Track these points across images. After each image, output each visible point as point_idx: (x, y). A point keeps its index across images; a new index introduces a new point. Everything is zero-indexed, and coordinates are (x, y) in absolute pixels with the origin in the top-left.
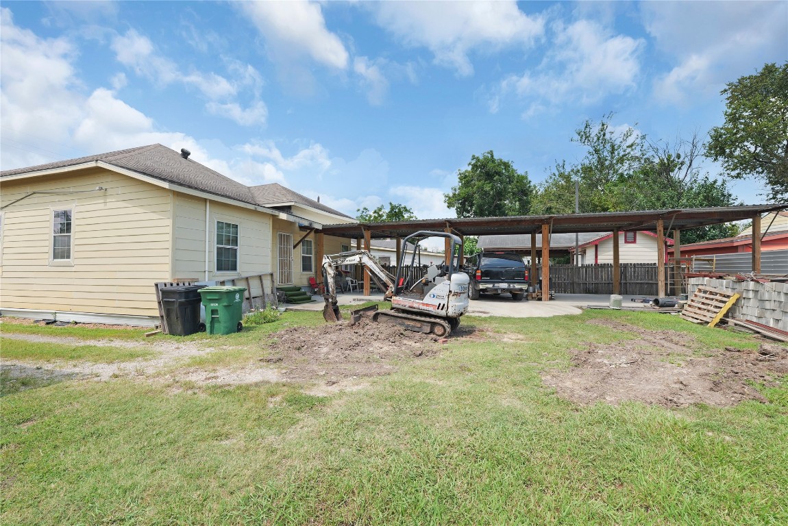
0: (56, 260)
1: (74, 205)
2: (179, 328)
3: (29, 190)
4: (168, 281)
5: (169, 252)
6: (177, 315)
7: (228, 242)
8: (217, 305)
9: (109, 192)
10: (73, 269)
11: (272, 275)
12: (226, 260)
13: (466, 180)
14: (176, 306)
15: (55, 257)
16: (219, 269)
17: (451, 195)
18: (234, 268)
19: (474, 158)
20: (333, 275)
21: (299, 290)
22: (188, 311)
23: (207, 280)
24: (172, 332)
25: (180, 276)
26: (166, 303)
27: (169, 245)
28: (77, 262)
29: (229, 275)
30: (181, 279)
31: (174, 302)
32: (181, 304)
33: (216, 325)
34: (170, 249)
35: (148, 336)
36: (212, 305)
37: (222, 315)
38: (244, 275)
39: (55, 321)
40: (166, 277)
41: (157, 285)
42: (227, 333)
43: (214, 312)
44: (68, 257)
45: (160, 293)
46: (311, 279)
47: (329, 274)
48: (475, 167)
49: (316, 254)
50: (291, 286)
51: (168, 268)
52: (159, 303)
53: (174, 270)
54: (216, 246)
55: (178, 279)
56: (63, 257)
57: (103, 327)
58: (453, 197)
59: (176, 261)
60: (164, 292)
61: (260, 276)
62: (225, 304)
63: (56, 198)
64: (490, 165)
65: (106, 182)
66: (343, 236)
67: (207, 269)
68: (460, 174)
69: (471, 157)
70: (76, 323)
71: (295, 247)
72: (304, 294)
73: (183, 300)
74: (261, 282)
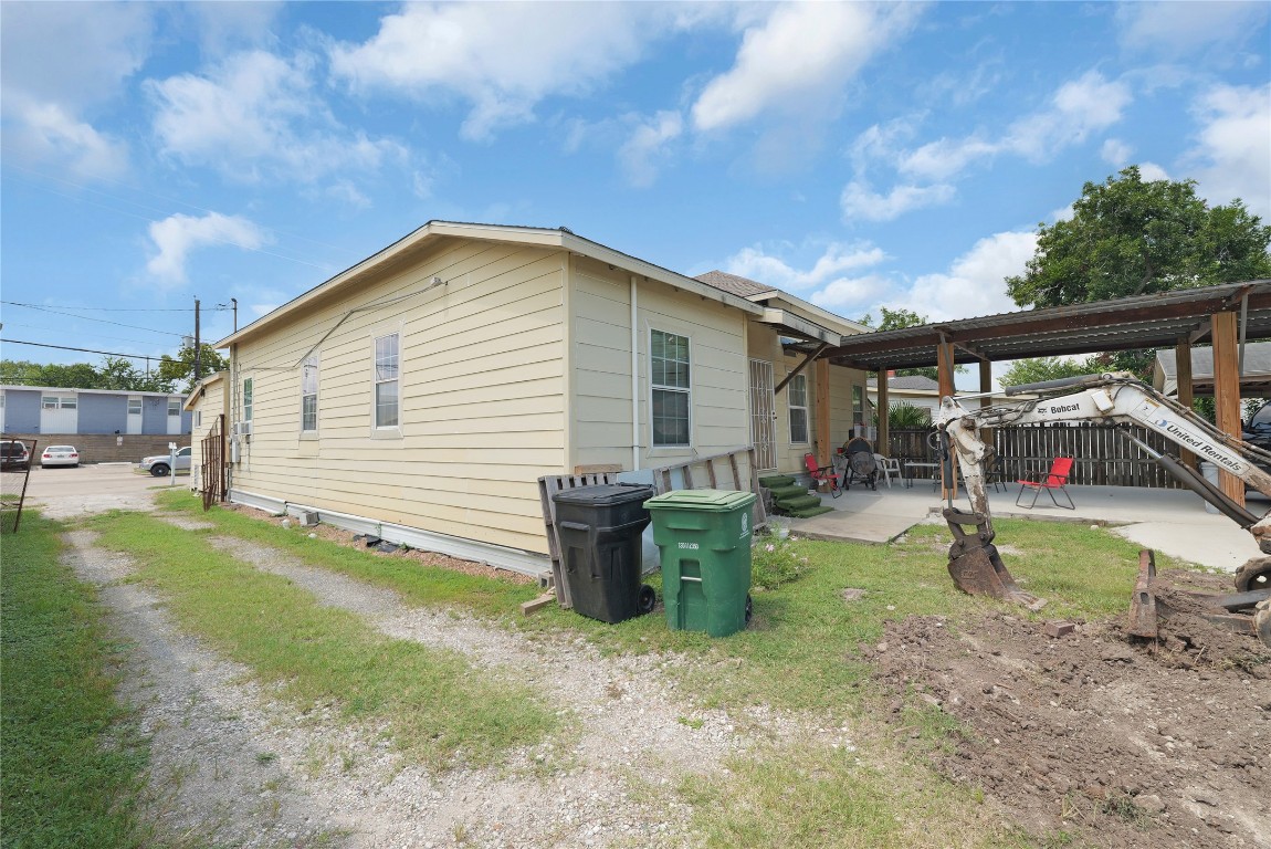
0: (380, 428)
1: (401, 323)
2: (600, 601)
3: (345, 308)
4: (564, 471)
5: (562, 404)
6: (593, 567)
7: (671, 382)
8: (695, 546)
9: (453, 286)
10: (402, 444)
11: (751, 452)
12: (671, 423)
13: (1057, 243)
14: (592, 542)
15: (378, 424)
16: (658, 440)
17: (1024, 277)
18: (685, 440)
19: (1089, 188)
20: (980, 455)
21: (791, 484)
22: (619, 554)
23: (636, 468)
24: (582, 608)
25: (587, 460)
26: (565, 532)
27: (562, 386)
28: (408, 430)
29: (674, 455)
30: (589, 467)
31: (585, 531)
32: (604, 539)
33: (693, 604)
34: (566, 395)
35: (529, 611)
36: (682, 545)
37: (709, 577)
38: (704, 454)
39: (380, 541)
40: (560, 465)
41: (542, 483)
42: (727, 633)
43: (687, 565)
44: (395, 422)
45: (552, 505)
46: (808, 460)
47: (965, 451)
48: (1086, 210)
49: (812, 405)
50: (775, 474)
51: (562, 440)
52: (549, 527)
53: (575, 447)
54: (651, 387)
55: (583, 468)
56: (389, 423)
57: (447, 565)
58: (1029, 281)
59: (579, 425)
60: (560, 504)
61: (732, 456)
62: (720, 546)
63: (379, 315)
64: (1133, 197)
65: (448, 267)
66: (855, 364)
67: (636, 443)
68: (1043, 233)
69: (1081, 189)
70: (408, 549)
71: (778, 390)
72: (803, 493)
73: (608, 529)
74: (735, 469)
